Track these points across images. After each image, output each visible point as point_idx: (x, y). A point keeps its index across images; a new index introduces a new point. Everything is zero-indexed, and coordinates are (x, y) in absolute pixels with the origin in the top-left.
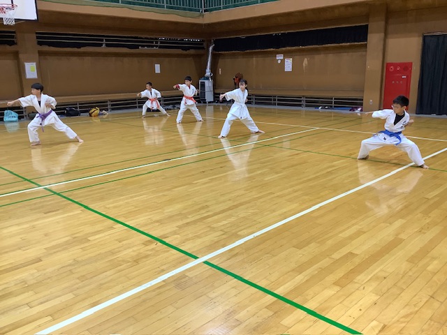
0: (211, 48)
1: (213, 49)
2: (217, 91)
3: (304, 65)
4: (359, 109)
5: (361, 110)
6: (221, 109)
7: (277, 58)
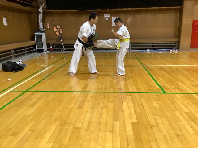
3: (128, 22)
7: (105, 17)
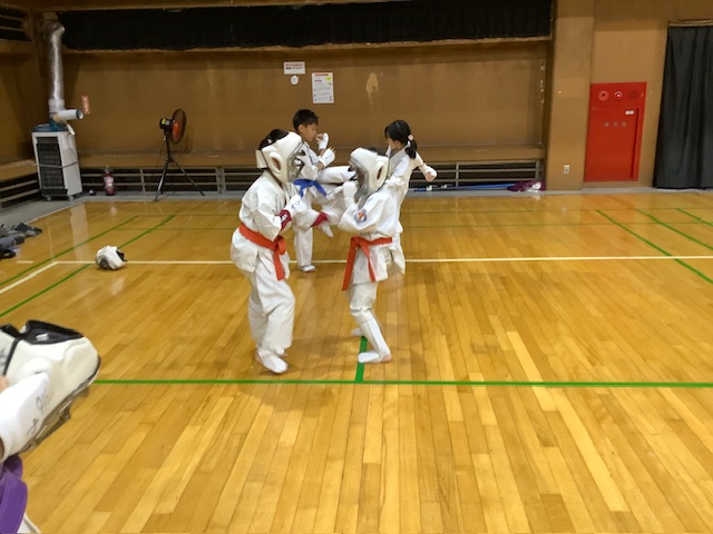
0: (55, 39)
1: (64, 40)
2: (92, 163)
3: (369, 89)
4: (538, 186)
5: (543, 188)
6: (114, 210)
7: (287, 72)
